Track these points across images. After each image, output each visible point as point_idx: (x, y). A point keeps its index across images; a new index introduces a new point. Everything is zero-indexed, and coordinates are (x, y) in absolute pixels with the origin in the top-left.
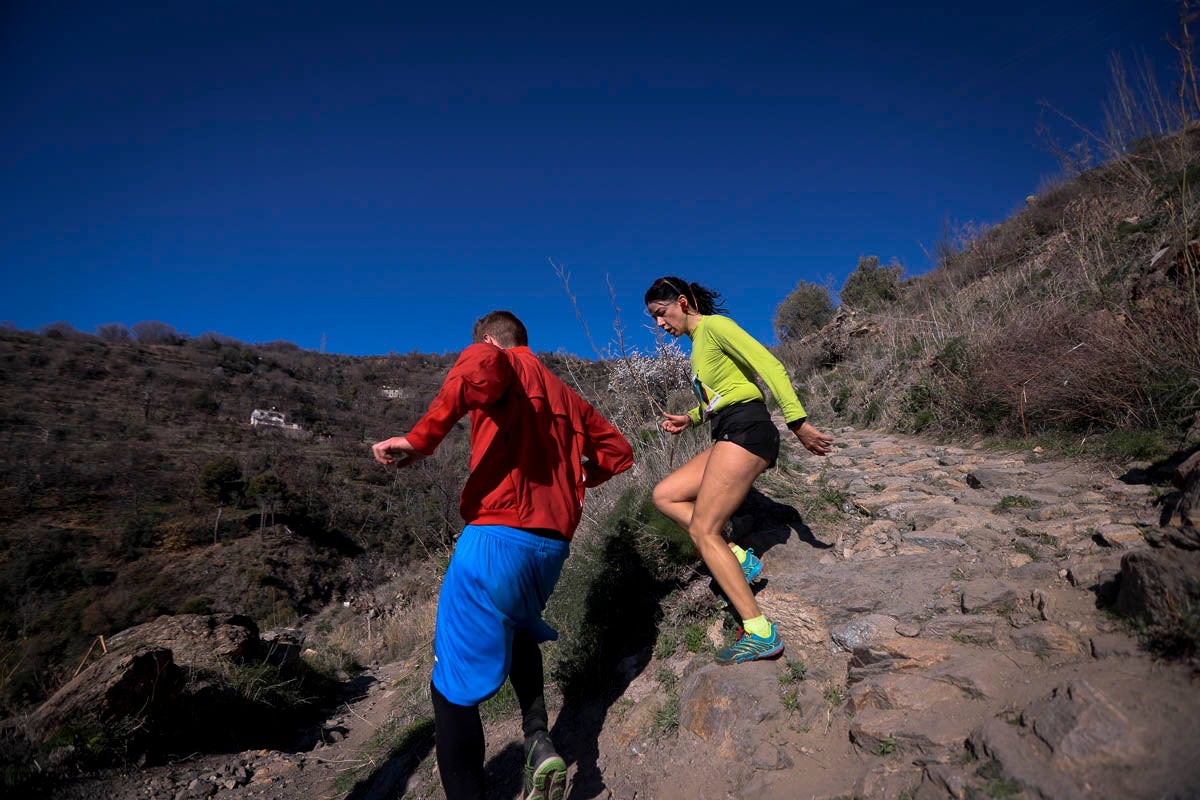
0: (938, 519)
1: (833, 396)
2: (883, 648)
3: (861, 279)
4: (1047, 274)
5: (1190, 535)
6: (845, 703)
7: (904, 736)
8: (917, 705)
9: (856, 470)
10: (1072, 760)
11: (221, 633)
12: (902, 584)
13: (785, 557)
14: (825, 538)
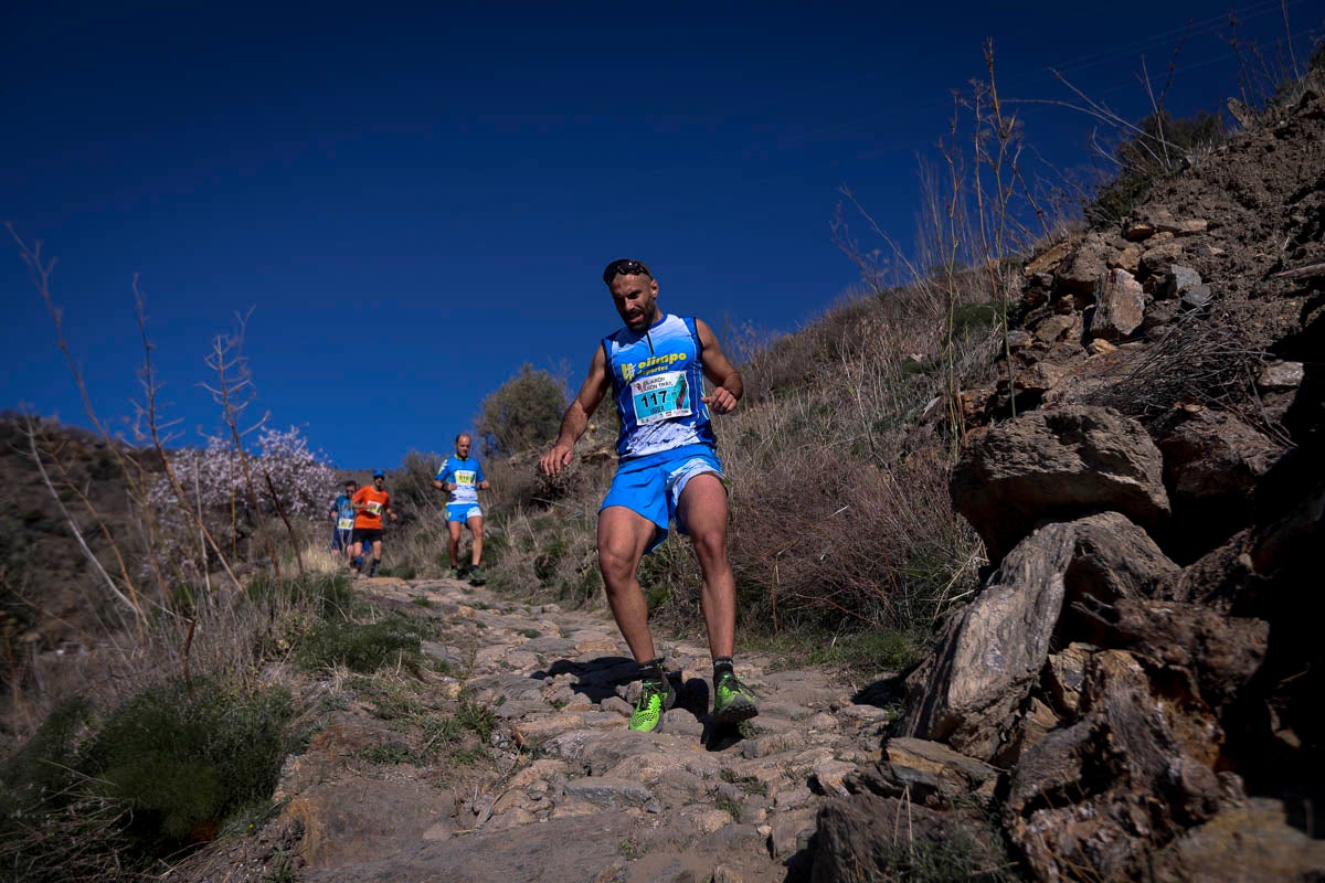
0: (625, 756)
5: (886, 774)
13: (362, 832)
14: (445, 793)
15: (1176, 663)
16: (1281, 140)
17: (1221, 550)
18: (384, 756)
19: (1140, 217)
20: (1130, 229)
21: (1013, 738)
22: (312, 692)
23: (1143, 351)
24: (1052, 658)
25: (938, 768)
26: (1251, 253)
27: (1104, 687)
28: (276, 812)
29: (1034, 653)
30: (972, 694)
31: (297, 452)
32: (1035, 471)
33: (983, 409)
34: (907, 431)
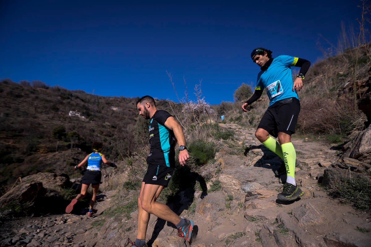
1: (249, 119)
2: (256, 192)
4: (315, 87)
5: (343, 164)
6: (244, 207)
7: (259, 216)
8: (263, 208)
9: (254, 141)
10: (303, 224)
11: (58, 179)
12: (263, 174)
13: (230, 165)
14: (242, 160)
18: (232, 153)
22: (218, 143)
25: (358, 164)
28: (216, 161)
30: (366, 150)
31: (204, 102)
33: (364, 84)
34: (340, 91)
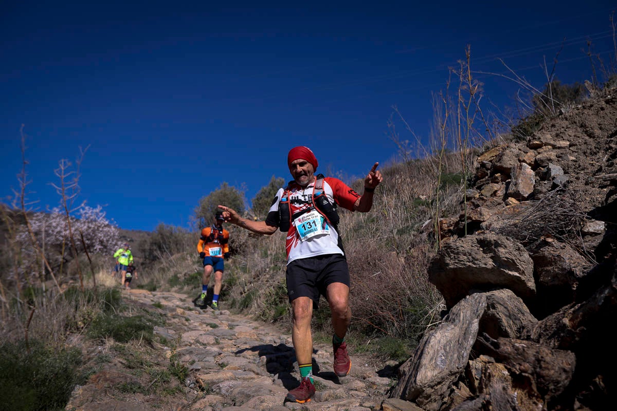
0: (253, 396)
3: (269, 193)
9: (215, 349)
15: (526, 372)
16: (608, 105)
17: (556, 314)
18: (126, 389)
19: (536, 137)
20: (531, 143)
21: (449, 402)
22: (93, 351)
23: (532, 206)
24: (471, 362)
26: (589, 160)
27: (490, 381)
29: (461, 359)
30: (428, 378)
31: (101, 218)
32: (469, 265)
33: (452, 228)
34: (414, 235)
